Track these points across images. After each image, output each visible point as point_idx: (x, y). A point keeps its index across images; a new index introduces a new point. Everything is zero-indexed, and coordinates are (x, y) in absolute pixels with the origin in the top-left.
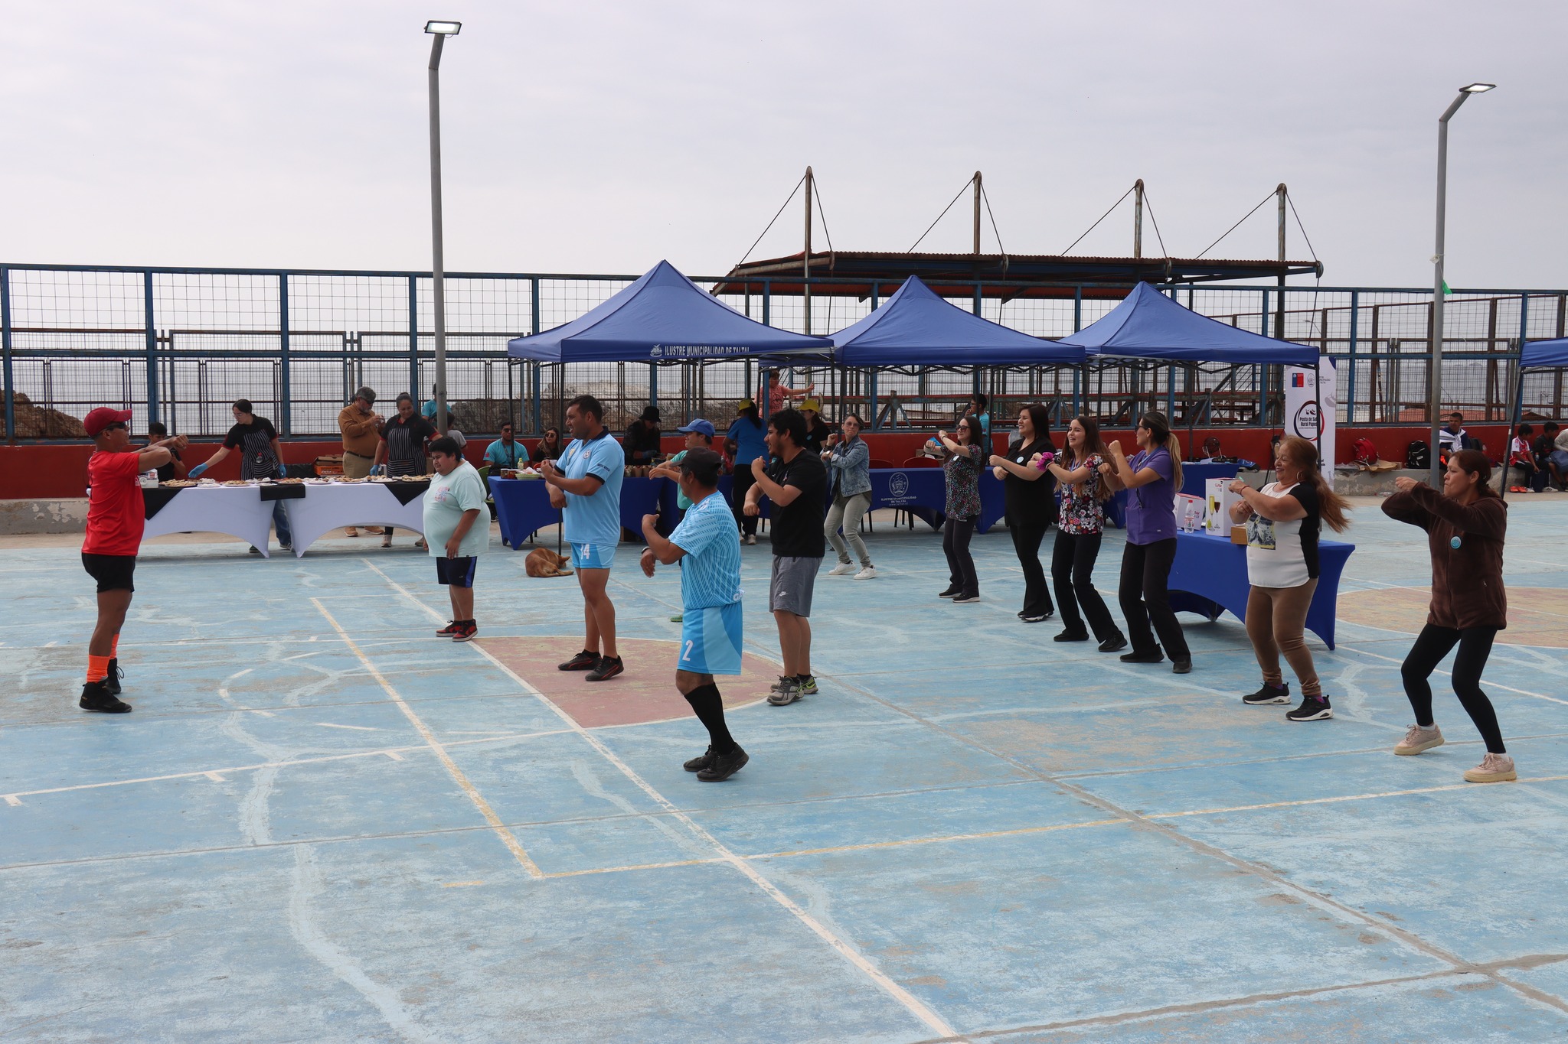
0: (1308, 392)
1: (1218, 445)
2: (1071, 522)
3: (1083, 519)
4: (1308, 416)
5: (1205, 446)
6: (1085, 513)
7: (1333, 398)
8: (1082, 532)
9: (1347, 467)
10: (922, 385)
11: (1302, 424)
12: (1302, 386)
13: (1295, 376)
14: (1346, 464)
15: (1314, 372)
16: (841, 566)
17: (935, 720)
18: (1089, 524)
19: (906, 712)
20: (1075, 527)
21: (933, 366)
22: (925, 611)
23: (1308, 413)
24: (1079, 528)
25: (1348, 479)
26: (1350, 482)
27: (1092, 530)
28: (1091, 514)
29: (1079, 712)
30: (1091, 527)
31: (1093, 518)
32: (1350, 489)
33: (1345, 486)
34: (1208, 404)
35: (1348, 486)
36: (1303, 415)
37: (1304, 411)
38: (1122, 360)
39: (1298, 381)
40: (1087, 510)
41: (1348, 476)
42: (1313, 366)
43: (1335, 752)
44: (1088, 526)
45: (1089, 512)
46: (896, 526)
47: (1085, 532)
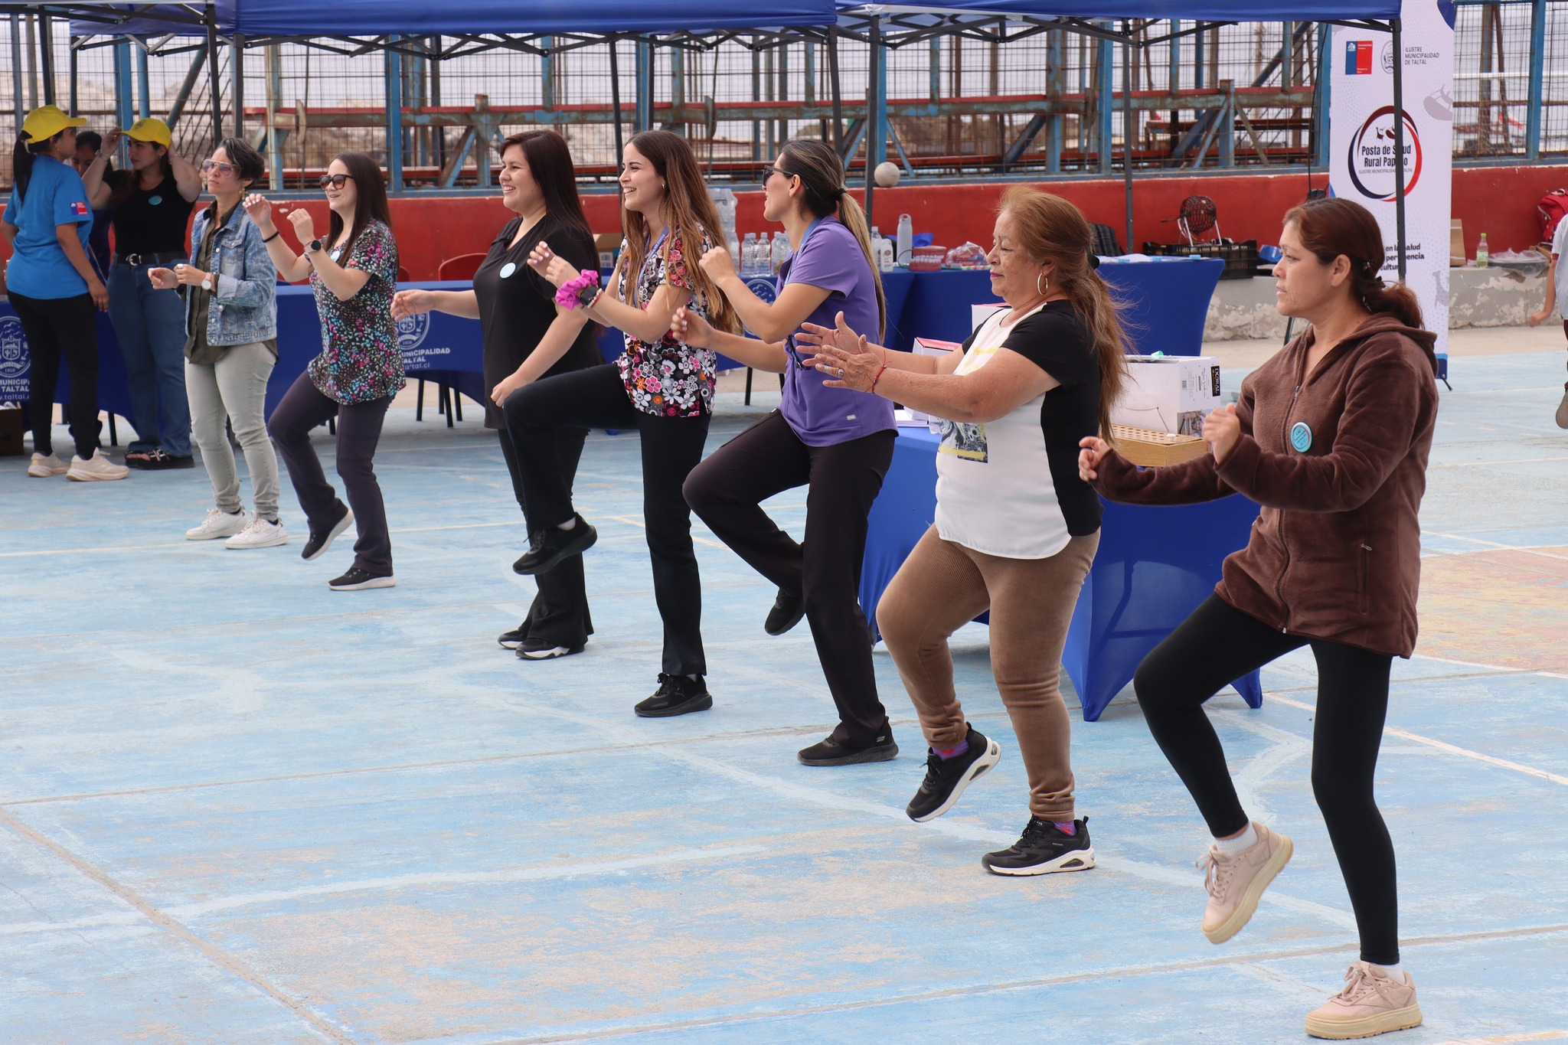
0: (1376, 87)
1: (1212, 214)
2: (640, 383)
3: (667, 382)
4: (1380, 144)
5: (1182, 217)
6: (673, 367)
7: (1445, 98)
8: (664, 411)
9: (1522, 258)
10: (551, 78)
11: (1367, 162)
12: (1369, 72)
13: (1353, 47)
14: (1517, 250)
15: (1389, 36)
16: (216, 519)
17: (186, 912)
18: (682, 394)
19: (128, 895)
20: (648, 397)
21: (476, 38)
22: (355, 628)
23: (1380, 137)
24: (658, 401)
25: (1520, 287)
26: (1526, 295)
27: (689, 409)
28: (687, 372)
29: (561, 878)
30: (687, 402)
31: (692, 379)
32: (1526, 311)
33: (1514, 303)
34: (1226, 117)
35: (1522, 303)
36: (1370, 139)
37: (1372, 130)
38: (953, 18)
39: (1359, 60)
40: (677, 360)
41: (1521, 279)
42: (1386, 22)
43: (1114, 969)
44: (680, 400)
45: (681, 366)
46: (419, 417)
47: (671, 412)
